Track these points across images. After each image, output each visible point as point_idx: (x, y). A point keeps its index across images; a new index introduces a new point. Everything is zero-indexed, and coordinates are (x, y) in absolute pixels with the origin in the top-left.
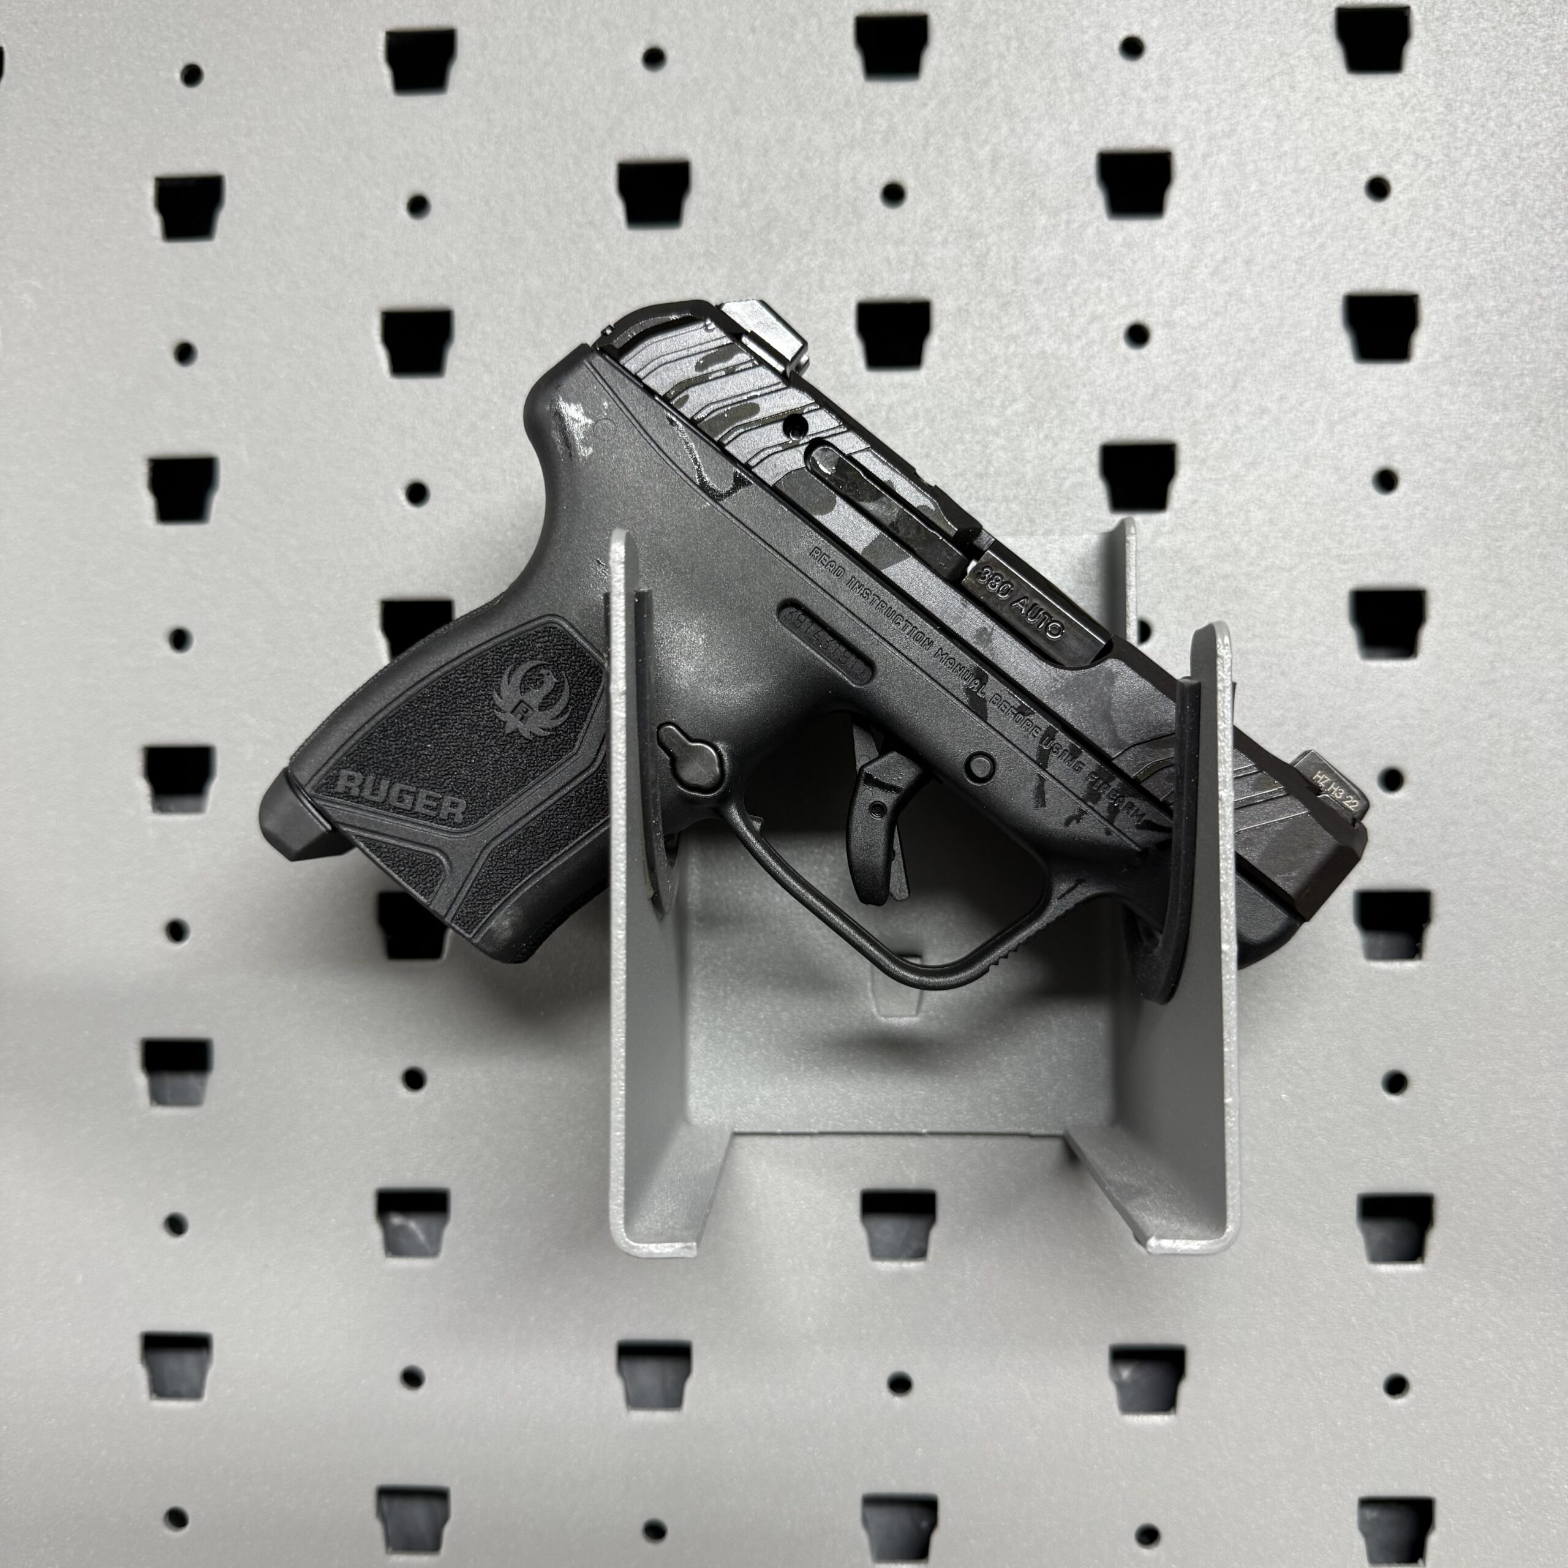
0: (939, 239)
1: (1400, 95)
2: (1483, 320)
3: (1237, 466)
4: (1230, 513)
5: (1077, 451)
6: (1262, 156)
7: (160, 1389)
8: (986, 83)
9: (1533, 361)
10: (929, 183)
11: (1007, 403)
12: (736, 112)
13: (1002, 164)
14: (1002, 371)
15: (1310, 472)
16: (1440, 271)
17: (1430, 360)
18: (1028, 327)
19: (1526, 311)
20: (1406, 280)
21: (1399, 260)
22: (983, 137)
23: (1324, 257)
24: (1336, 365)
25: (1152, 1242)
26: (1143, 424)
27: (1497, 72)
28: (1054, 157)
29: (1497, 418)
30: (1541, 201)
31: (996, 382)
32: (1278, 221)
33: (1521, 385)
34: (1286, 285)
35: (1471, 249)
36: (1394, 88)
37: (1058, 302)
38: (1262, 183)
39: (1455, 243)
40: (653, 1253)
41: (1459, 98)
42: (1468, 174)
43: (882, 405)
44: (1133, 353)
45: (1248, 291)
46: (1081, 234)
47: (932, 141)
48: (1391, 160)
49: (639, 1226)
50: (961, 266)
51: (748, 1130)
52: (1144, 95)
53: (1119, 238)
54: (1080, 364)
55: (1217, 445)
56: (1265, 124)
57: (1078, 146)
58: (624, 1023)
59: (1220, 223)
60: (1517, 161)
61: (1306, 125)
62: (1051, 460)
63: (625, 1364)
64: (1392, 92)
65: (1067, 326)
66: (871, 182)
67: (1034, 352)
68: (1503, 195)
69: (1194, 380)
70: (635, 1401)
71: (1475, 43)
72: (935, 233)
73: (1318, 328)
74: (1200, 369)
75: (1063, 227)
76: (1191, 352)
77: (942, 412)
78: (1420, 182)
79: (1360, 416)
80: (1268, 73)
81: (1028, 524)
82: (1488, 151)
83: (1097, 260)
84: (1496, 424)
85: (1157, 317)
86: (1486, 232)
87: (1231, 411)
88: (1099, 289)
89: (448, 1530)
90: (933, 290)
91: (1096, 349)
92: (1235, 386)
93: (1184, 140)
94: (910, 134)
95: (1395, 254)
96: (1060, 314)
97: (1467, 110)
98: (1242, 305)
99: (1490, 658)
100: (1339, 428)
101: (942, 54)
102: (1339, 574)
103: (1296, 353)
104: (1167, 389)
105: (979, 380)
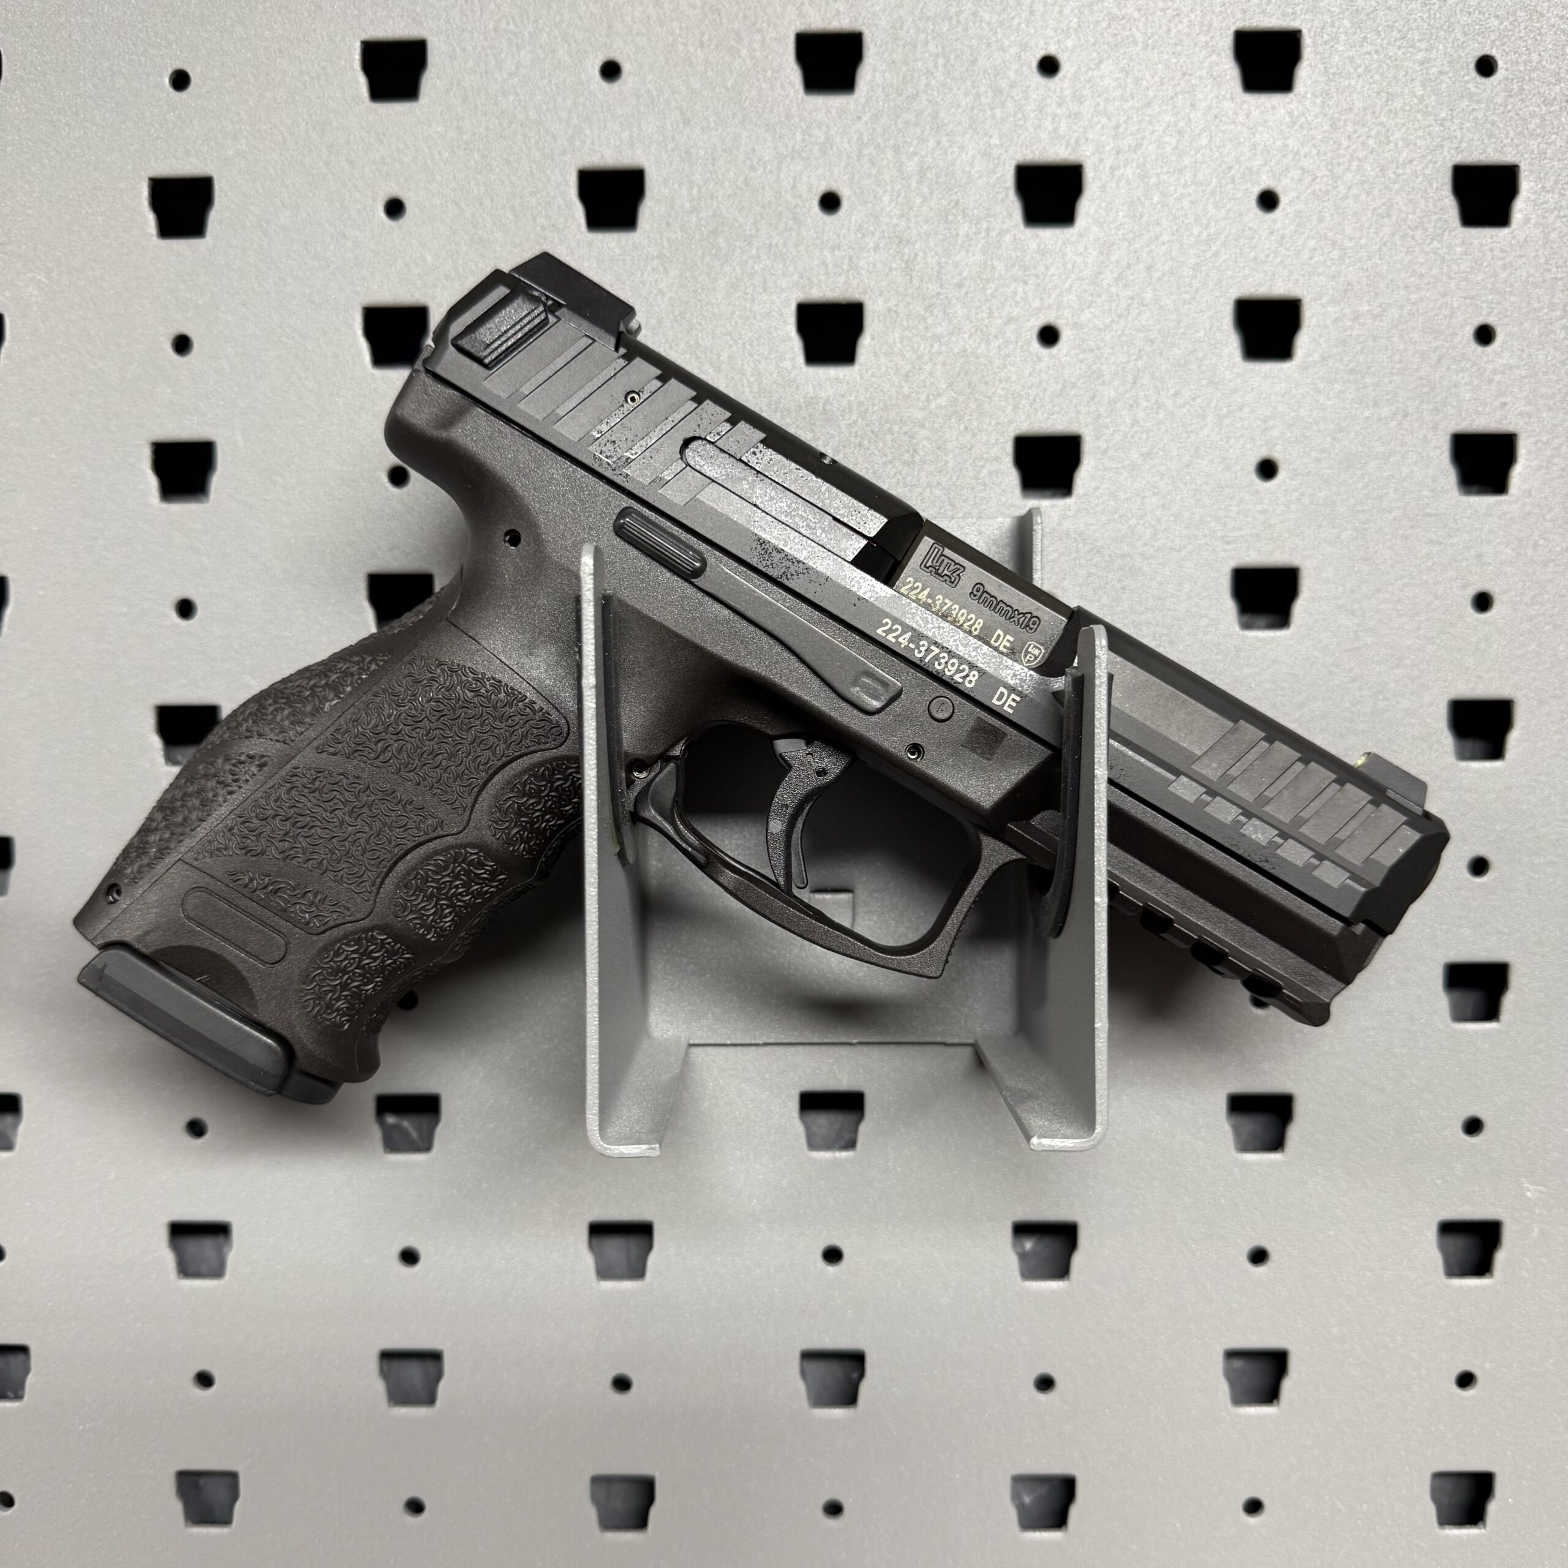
0: (871, 245)
1: (1290, 114)
2: (1359, 324)
3: (1134, 455)
4: (1127, 499)
5: (993, 441)
6: (1164, 170)
7: (185, 1270)
8: (914, 97)
9: (1401, 361)
10: (863, 192)
11: (931, 397)
12: (686, 122)
13: (929, 175)
14: (927, 368)
15: (1200, 461)
16: (1322, 277)
17: (1310, 359)
18: (951, 327)
19: (1396, 316)
20: (1291, 285)
21: (1285, 267)
22: (912, 149)
23: (1218, 264)
24: (1226, 364)
25: (1035, 1140)
26: (1053, 417)
27: (1378, 93)
28: (976, 169)
29: (1367, 414)
30: (1414, 213)
31: (922, 378)
32: (1177, 230)
33: (1391, 382)
34: (1182, 290)
35: (1350, 258)
36: (1284, 108)
37: (978, 304)
38: (1163, 194)
39: (1335, 252)
40: (621, 1153)
41: (1343, 117)
42: (1349, 188)
43: (820, 398)
44: (1044, 352)
45: (1149, 295)
46: (999, 241)
47: (865, 152)
48: (1280, 174)
49: (611, 1131)
50: (891, 270)
51: (702, 1042)
52: (1059, 111)
53: (1033, 245)
54: (997, 363)
55: (1117, 437)
56: (1168, 139)
57: (999, 158)
58: (597, 965)
59: (1125, 231)
60: (1392, 176)
61: (1204, 141)
62: (970, 449)
63: (595, 1241)
64: (1283, 111)
65: (986, 326)
66: (810, 191)
67: (956, 350)
68: (1379, 207)
69: (1098, 378)
70: (604, 1272)
71: (1359, 66)
72: (867, 240)
73: (1210, 330)
74: (1104, 367)
75: (983, 234)
76: (1096, 352)
77: (873, 405)
78: (1305, 195)
79: (1246, 410)
80: (1171, 92)
81: (949, 507)
82: (1368, 166)
83: (1013, 265)
84: (1368, 418)
85: (1067, 319)
86: (1363, 241)
87: (1131, 406)
88: (1016, 293)
89: (442, 1387)
90: (865, 292)
91: (1011, 347)
92: (1135, 383)
93: (1094, 154)
94: (846, 145)
95: (1282, 262)
96: (980, 316)
97: (1349, 129)
98: (1143, 308)
99: (1355, 629)
100: (1227, 421)
101: (875, 69)
102: (1223, 554)
103: (1191, 353)
104: (1074, 386)
105: (907, 375)
